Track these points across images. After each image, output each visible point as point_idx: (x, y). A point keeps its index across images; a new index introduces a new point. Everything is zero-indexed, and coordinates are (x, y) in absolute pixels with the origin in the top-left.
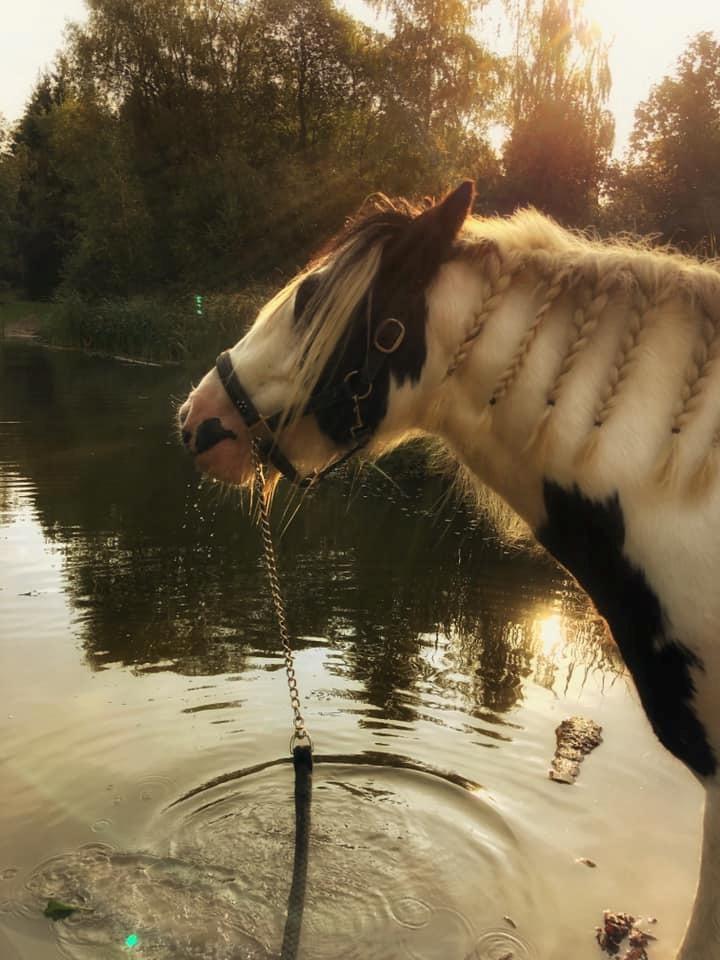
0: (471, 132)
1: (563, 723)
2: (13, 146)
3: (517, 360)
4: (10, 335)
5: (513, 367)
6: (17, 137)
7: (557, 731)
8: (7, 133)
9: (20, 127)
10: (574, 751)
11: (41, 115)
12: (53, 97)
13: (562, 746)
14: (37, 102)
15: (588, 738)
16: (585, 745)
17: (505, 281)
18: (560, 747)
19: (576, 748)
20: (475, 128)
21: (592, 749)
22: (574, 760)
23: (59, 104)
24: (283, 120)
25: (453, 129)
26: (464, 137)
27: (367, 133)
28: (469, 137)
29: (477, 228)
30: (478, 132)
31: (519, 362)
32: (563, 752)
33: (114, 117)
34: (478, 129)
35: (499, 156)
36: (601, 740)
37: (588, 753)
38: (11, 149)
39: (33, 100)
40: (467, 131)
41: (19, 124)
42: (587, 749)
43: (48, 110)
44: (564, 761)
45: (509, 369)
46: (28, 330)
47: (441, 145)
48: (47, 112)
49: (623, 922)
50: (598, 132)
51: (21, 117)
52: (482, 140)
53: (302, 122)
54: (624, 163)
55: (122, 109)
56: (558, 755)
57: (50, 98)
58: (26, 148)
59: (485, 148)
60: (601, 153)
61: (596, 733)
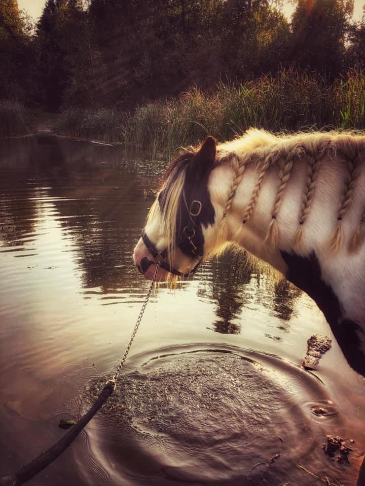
0: (274, 9)
1: (312, 337)
2: (37, 31)
3: (253, 201)
4: (40, 131)
5: (251, 204)
6: (38, 26)
7: (308, 342)
8: (34, 25)
9: (40, 21)
10: (316, 352)
11: (50, 14)
12: (55, 4)
13: (311, 350)
14: (48, 7)
15: (324, 346)
16: (322, 349)
17: (242, 169)
18: (309, 350)
19: (317, 351)
20: (277, 6)
21: (326, 351)
22: (316, 357)
23: (58, 7)
24: (173, 9)
25: (264, 7)
26: (270, 12)
27: (217, 13)
28: (273, 11)
29: (224, 149)
30: (278, 9)
31: (254, 201)
32: (311, 352)
33: (86, 12)
34: (278, 6)
35: (289, 21)
36: (331, 347)
37: (324, 353)
38: (36, 33)
39: (46, 6)
40: (272, 8)
41: (39, 19)
42: (323, 351)
43: (54, 10)
44: (311, 357)
45: (249, 206)
46: (48, 128)
47: (257, 17)
48: (53, 13)
49: (337, 442)
50: (345, 4)
51: (41, 16)
52: (280, 13)
53: (183, 9)
54: (359, 22)
55: (90, 7)
56: (308, 354)
57: (54, 4)
58: (43, 32)
59: (282, 18)
60: (346, 17)
61: (328, 343)
